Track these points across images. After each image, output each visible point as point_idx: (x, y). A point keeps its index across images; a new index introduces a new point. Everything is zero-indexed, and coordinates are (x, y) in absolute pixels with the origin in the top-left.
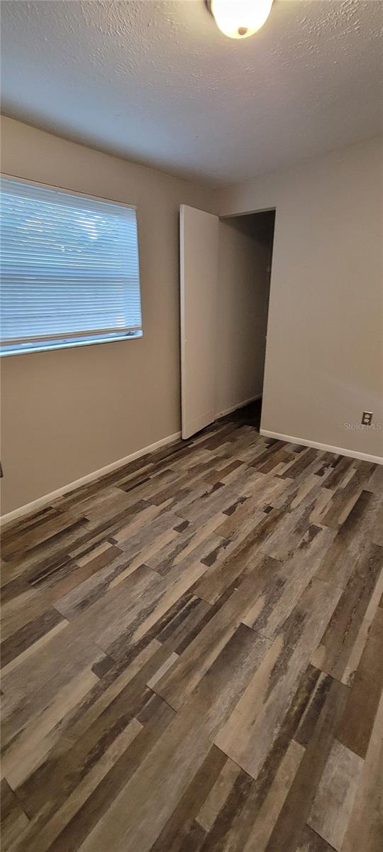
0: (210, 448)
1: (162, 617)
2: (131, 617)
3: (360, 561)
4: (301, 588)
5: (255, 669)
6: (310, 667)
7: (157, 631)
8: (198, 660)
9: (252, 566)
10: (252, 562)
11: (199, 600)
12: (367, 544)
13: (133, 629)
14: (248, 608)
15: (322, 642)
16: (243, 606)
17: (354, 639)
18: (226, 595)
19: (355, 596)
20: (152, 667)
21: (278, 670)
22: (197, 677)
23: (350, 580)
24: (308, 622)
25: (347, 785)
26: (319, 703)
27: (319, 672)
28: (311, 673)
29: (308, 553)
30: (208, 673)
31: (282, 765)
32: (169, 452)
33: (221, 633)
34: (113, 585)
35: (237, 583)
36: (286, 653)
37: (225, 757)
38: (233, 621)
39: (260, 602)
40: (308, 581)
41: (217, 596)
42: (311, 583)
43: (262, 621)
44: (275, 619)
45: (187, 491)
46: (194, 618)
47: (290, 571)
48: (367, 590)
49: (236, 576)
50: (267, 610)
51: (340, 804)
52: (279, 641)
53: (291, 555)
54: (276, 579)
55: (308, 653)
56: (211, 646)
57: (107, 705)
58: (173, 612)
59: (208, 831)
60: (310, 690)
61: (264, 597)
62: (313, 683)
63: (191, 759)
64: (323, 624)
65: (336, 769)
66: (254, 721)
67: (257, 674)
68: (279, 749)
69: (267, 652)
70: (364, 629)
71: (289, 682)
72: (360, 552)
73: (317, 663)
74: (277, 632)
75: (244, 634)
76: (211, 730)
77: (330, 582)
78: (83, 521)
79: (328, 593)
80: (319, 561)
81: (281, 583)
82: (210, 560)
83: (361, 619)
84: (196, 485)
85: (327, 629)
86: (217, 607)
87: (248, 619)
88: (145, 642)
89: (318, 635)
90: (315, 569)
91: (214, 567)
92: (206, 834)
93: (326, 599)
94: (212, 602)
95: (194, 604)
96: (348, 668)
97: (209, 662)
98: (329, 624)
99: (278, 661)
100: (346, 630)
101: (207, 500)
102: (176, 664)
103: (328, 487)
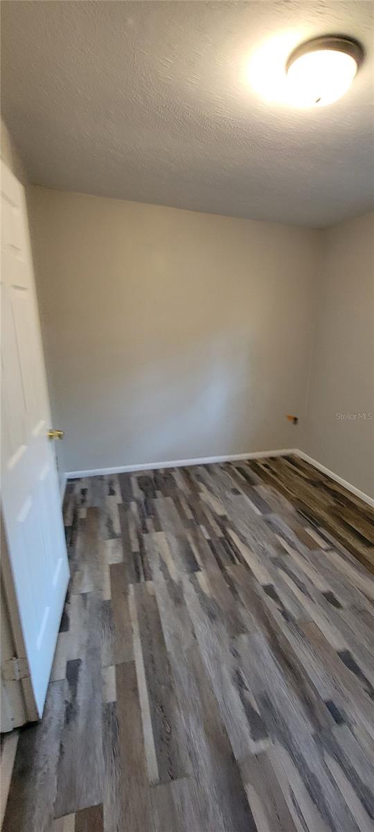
6: (151, 579)
7: (228, 539)
15: (154, 597)
16: (212, 580)
18: (228, 579)
22: (190, 539)
24: (171, 602)
26: (137, 568)
27: (146, 580)
28: (148, 577)
30: (188, 543)
36: (167, 576)
37: (157, 531)
38: (205, 568)
42: (195, 636)
43: (194, 580)
44: (188, 588)
48: (151, 671)
49: (241, 595)
50: (198, 589)
55: (157, 585)
56: (201, 551)
60: (144, 570)
62: (144, 573)
63: (165, 523)
64: (162, 609)
68: (141, 546)
69: (176, 569)
72: (189, 738)
73: (149, 583)
74: (181, 582)
75: (193, 567)
77: (185, 655)
80: (212, 674)
83: (142, 635)
86: (222, 567)
87: (201, 576)
89: (160, 599)
94: (227, 568)
100: (146, 618)
102: (203, 536)
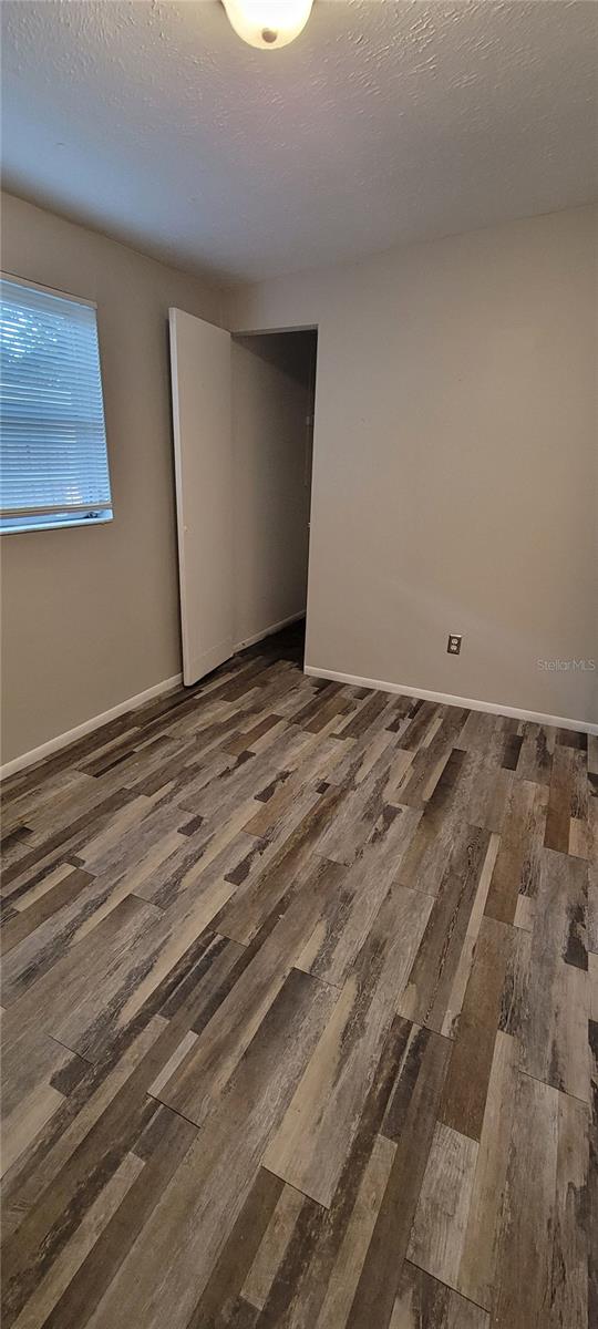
0: (228, 698)
1: (167, 978)
2: (115, 984)
3: (455, 852)
4: (377, 901)
5: (317, 1038)
8: (228, 1036)
9: (304, 878)
10: (303, 872)
11: (226, 940)
12: (463, 827)
13: (118, 1004)
14: (302, 944)
17: (455, 968)
19: (451, 905)
20: (154, 1062)
21: (351, 1032)
23: (444, 882)
25: (457, 1186)
29: (384, 847)
31: (366, 1176)
32: (164, 706)
33: (263, 989)
34: (80, 935)
35: (282, 906)
39: (320, 931)
40: (387, 890)
41: (253, 931)
45: (197, 769)
46: (218, 971)
47: (361, 879)
51: (450, 1217)
52: (351, 988)
53: (359, 853)
54: (340, 893)
57: (79, 1142)
58: (184, 966)
59: (261, 1309)
61: (324, 922)
65: (441, 1166)
66: (320, 1119)
67: (320, 1044)
70: (466, 950)
71: (369, 1047)
76: (255, 1147)
78: (23, 832)
79: (414, 906)
81: (347, 898)
82: (238, 875)
84: (210, 757)
85: (417, 957)
88: (140, 1022)
90: (395, 870)
91: (245, 885)
92: (258, 1315)
93: (411, 916)
95: (218, 949)
96: (449, 1011)
97: (246, 1039)
98: (420, 951)
99: (352, 1018)
101: (230, 779)
103: (406, 748)
